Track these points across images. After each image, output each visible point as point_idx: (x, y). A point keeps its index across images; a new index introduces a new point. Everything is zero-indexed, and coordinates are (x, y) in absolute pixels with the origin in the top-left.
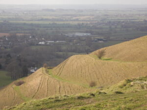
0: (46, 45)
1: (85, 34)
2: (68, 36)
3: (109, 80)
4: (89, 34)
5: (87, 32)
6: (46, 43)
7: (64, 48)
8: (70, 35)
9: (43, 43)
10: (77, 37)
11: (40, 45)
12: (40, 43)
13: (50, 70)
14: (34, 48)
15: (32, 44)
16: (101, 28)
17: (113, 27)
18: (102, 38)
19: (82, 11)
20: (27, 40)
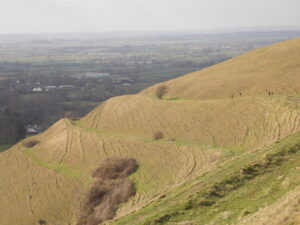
0: (43, 91)
1: (101, 74)
2: (75, 79)
3: (182, 128)
4: (107, 74)
5: (103, 71)
6: (44, 90)
7: (72, 95)
8: (79, 76)
9: (39, 89)
10: (90, 78)
11: (35, 92)
12: (35, 90)
13: (76, 122)
14: (26, 97)
15: (22, 92)
16: (123, 65)
17: (141, 62)
18: (127, 79)
19: (91, 42)
20: (14, 87)
